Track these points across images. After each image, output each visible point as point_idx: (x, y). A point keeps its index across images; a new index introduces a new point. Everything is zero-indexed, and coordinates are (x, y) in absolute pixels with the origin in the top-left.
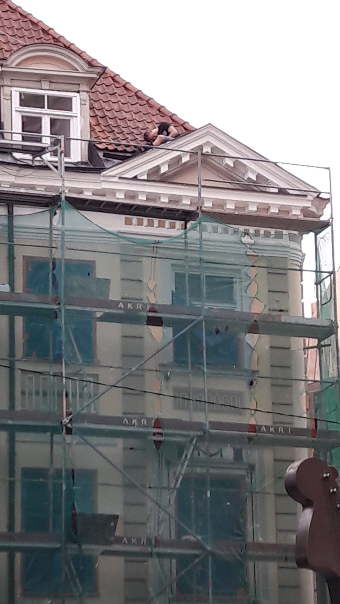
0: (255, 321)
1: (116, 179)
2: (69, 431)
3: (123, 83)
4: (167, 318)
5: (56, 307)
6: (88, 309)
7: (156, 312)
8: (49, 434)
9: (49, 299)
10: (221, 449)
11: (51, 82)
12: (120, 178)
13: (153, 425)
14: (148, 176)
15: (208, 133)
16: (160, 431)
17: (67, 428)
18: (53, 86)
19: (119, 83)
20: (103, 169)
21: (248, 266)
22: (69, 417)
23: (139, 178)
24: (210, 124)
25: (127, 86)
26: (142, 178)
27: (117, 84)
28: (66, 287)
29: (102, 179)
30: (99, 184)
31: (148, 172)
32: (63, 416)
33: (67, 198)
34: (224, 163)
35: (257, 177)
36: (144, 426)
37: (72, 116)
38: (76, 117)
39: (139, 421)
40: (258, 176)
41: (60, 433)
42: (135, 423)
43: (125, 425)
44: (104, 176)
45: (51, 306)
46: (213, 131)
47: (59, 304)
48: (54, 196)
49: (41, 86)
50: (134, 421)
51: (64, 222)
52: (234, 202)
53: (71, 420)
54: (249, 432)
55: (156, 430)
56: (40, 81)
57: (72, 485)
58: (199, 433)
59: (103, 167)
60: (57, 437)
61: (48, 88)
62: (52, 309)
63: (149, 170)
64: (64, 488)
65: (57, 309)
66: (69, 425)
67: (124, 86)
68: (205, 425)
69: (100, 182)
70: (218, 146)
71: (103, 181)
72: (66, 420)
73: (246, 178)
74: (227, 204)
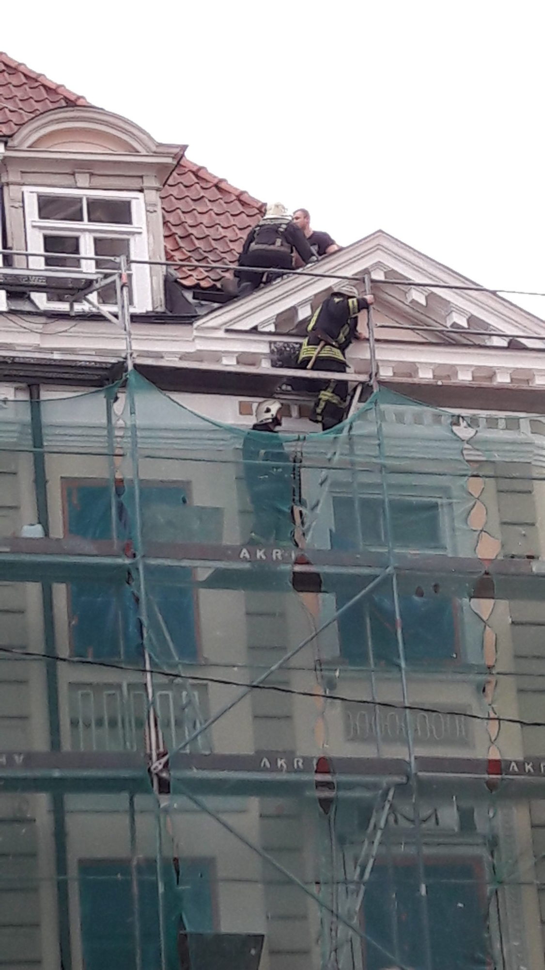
0: (487, 573)
1: (221, 334)
2: (165, 787)
3: (215, 181)
4: (327, 575)
5: (127, 561)
6: (185, 563)
7: (308, 563)
8: (125, 795)
9: (115, 548)
10: (436, 810)
11: (92, 174)
12: (227, 331)
13: (315, 767)
14: (276, 327)
15: (379, 247)
16: (327, 778)
17: (160, 780)
18: (97, 181)
19: (207, 181)
20: (196, 317)
21: (465, 475)
22: (164, 760)
23: (260, 329)
24: (380, 231)
25: (222, 185)
26: (267, 329)
27: (205, 183)
28: (143, 524)
29: (195, 333)
30: (191, 343)
31: (276, 319)
32: (151, 759)
33: (136, 366)
34: (410, 300)
35: (468, 321)
36: (298, 771)
37: (133, 233)
38: (140, 233)
39: (290, 763)
40: (471, 319)
41: (148, 791)
42: (281, 765)
43: (265, 770)
44: (198, 329)
45: (120, 561)
46: (386, 243)
47: (134, 556)
48: (114, 364)
49: (76, 183)
50: (280, 762)
51: (135, 410)
52: (432, 367)
53: (166, 765)
54: (489, 774)
55: (320, 777)
56: (73, 174)
57: (176, 883)
58: (397, 779)
59: (195, 314)
60: (140, 800)
61: (87, 185)
62: (120, 567)
63: (278, 315)
64: (161, 889)
65: (130, 564)
66: (164, 775)
67: (216, 186)
68: (409, 763)
69: (193, 340)
70: (396, 269)
71: (196, 337)
72: (157, 765)
73: (449, 324)
74: (420, 371)
